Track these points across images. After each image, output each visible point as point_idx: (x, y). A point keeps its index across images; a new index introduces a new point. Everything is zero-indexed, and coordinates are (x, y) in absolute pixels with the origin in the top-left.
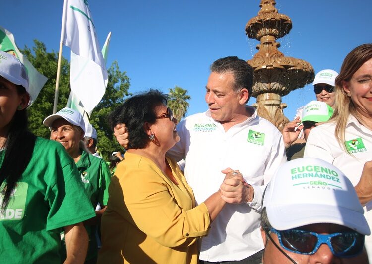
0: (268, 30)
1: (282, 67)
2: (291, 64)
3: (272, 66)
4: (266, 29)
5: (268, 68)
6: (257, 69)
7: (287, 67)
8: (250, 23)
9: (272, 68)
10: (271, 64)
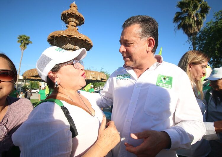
0: (74, 20)
1: (85, 40)
2: (88, 40)
3: (81, 38)
4: (74, 19)
5: (78, 38)
6: (73, 37)
7: (86, 40)
8: (67, 12)
9: (80, 39)
10: (80, 37)
